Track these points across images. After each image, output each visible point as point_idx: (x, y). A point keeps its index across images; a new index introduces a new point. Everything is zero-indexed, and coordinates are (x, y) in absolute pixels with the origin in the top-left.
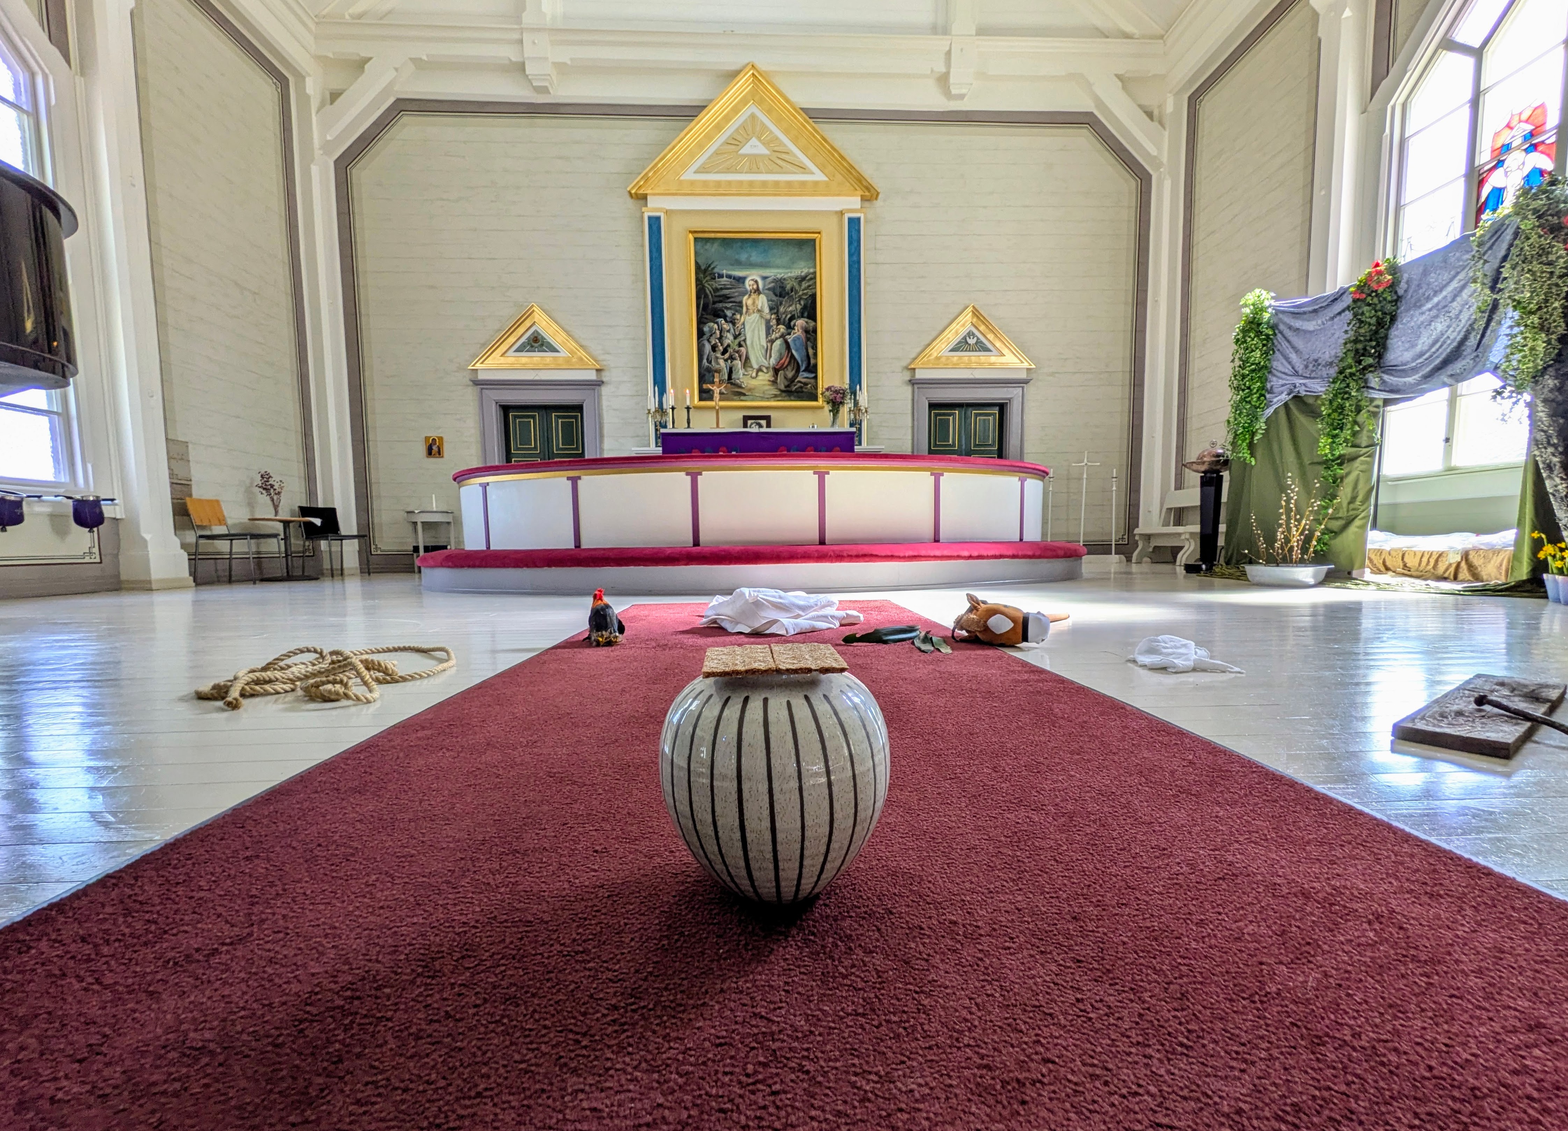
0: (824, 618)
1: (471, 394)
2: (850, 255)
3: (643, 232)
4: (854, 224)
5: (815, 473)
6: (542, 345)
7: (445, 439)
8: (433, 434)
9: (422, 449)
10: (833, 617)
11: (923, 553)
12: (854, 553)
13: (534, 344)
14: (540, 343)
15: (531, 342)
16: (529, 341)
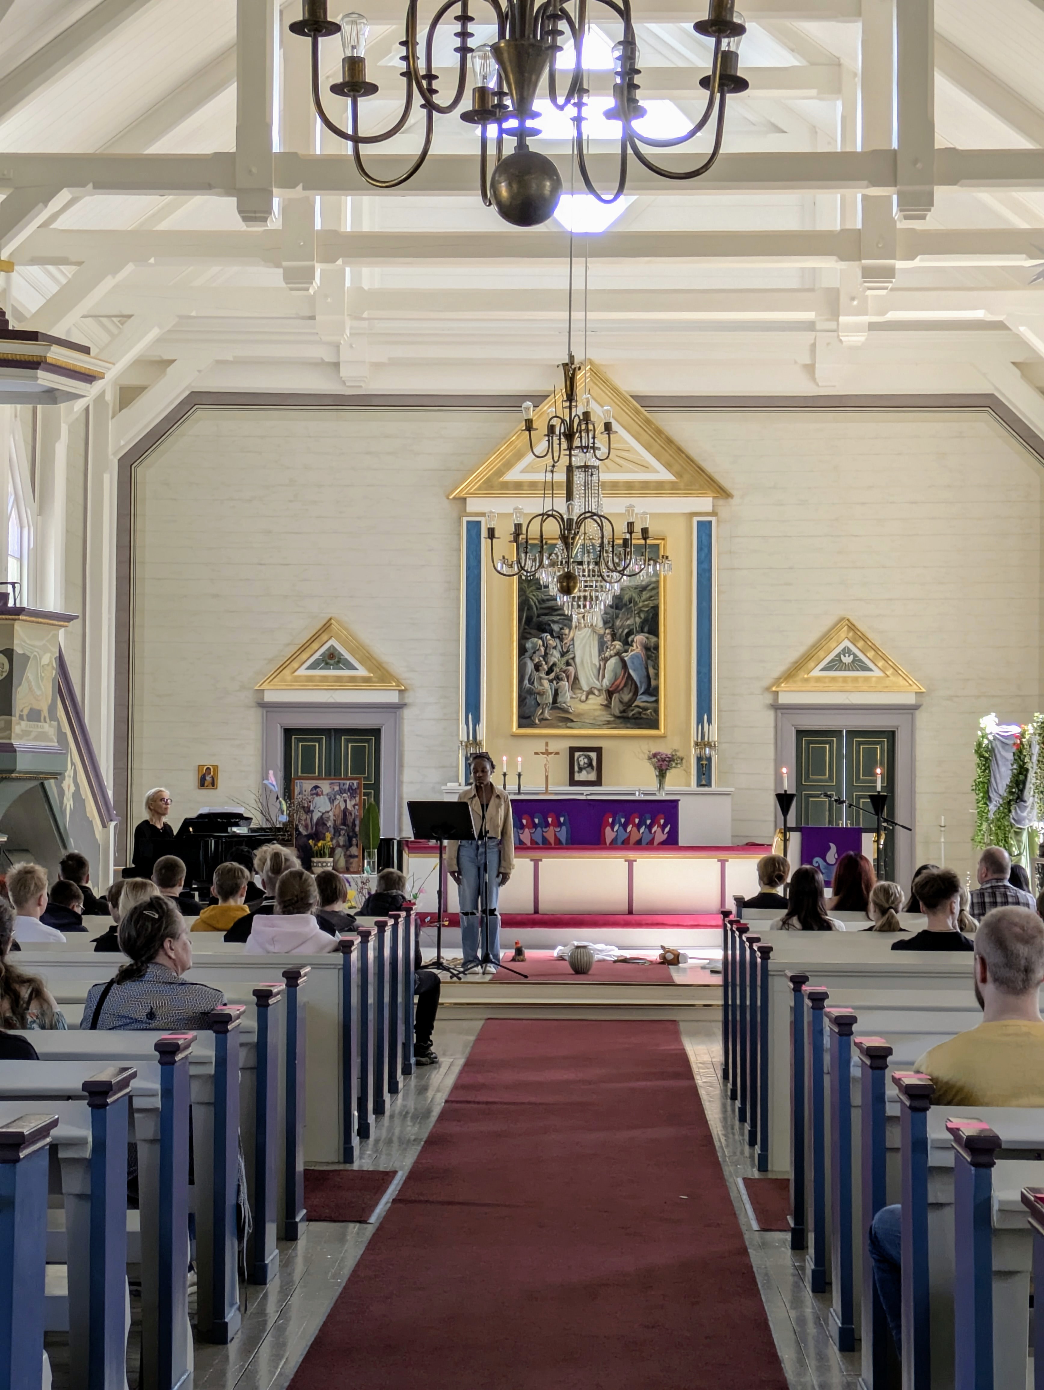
1: (253, 717)
4: (705, 529)
6: (339, 662)
7: (219, 769)
8: (208, 762)
9: (193, 779)
13: (329, 661)
14: (336, 660)
15: (326, 658)
16: (324, 657)
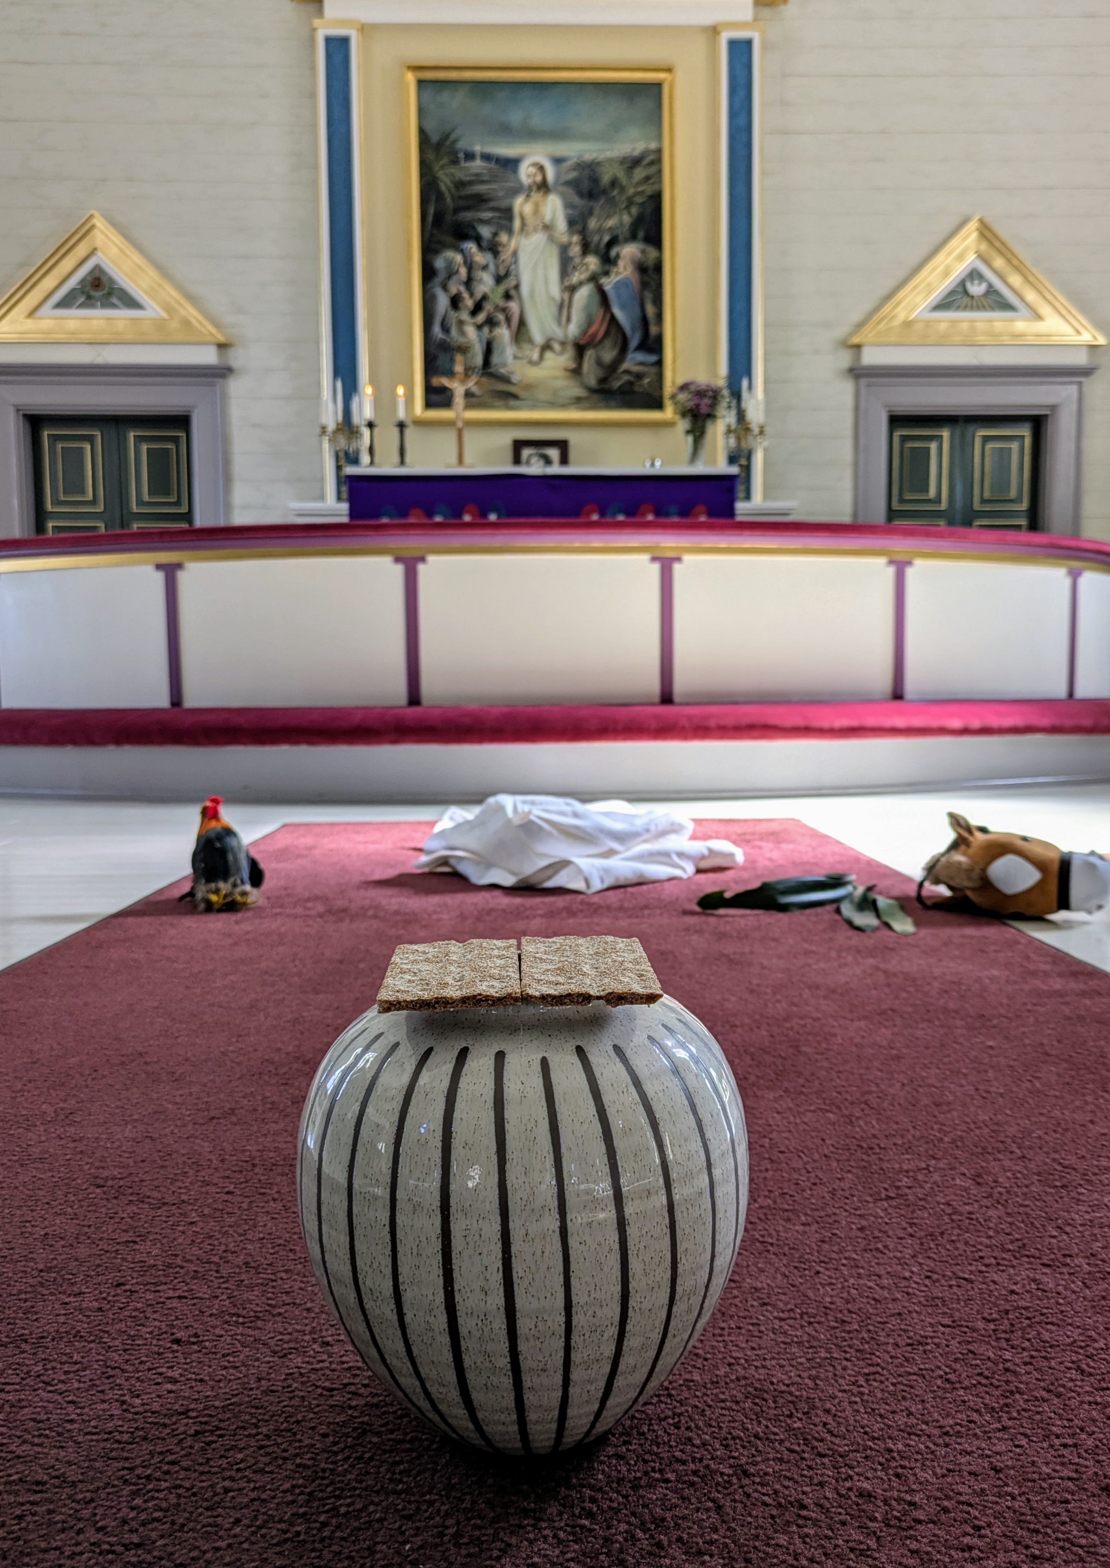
0: (663, 856)
2: (733, 115)
3: (313, 68)
4: (741, 52)
5: (654, 559)
6: (110, 294)
10: (681, 855)
11: (870, 722)
12: (730, 722)
13: (93, 293)
14: (105, 292)
15: (88, 288)
16: (83, 287)
